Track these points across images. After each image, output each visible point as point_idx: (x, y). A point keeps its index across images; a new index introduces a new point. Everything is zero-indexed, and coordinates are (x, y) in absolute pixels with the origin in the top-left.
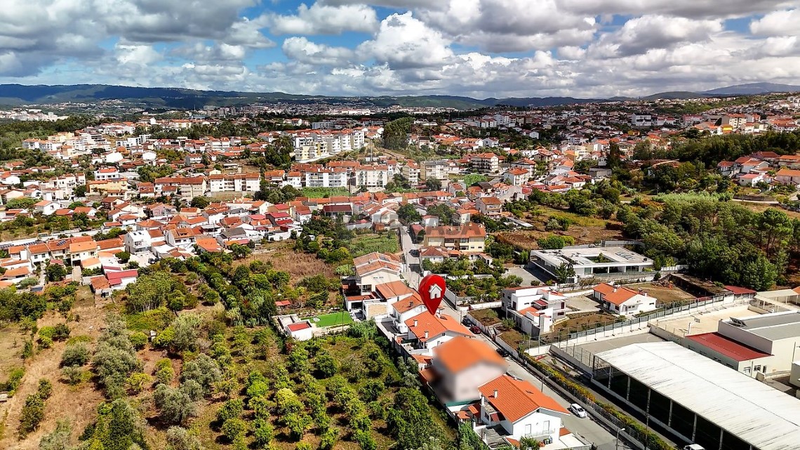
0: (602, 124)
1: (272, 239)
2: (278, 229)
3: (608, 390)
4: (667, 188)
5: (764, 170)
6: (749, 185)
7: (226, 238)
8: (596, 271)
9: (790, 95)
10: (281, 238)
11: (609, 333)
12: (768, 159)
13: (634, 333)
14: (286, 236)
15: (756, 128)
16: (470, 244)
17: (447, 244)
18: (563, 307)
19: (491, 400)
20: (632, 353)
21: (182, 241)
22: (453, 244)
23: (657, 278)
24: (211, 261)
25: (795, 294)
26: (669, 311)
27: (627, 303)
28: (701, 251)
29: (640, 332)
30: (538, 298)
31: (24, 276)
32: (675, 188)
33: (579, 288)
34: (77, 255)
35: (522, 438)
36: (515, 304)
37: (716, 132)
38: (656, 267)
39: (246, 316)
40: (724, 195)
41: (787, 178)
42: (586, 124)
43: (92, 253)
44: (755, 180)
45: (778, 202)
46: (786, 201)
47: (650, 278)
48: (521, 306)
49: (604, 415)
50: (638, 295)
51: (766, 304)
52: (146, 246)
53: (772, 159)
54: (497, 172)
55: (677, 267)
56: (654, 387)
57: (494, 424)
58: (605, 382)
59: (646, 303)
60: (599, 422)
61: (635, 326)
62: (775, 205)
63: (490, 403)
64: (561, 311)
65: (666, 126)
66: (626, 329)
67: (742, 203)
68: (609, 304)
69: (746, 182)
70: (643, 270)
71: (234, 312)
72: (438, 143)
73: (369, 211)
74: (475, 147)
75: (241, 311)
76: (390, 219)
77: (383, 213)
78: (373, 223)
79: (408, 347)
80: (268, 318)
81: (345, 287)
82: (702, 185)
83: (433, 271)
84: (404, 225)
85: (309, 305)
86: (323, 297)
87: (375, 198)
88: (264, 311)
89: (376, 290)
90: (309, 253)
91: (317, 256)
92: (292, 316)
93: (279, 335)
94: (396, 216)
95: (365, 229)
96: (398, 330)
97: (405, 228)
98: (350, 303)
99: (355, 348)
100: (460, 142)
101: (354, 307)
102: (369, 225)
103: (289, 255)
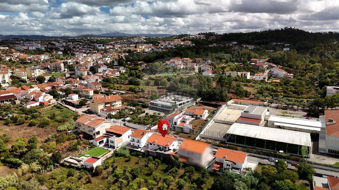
0: (86, 48)
3: (235, 144)
5: (182, 63)
6: (181, 69)
11: (208, 125)
12: (179, 60)
15: (148, 49)
16: (117, 103)
22: (109, 105)
23: (196, 103)
26: (216, 114)
35: (245, 169)
37: (137, 51)
38: (194, 100)
39: (45, 166)
40: (177, 73)
41: (191, 66)
42: (79, 48)
44: (182, 67)
45: (194, 74)
46: (197, 73)
50: (205, 110)
51: (231, 105)
56: (257, 137)
57: (231, 167)
61: (211, 121)
63: (226, 160)
65: (110, 48)
68: (197, 116)
70: (192, 102)
71: (35, 166)
72: (16, 58)
73: (32, 96)
74: (42, 60)
75: (41, 163)
76: (49, 99)
77: (45, 96)
78: (40, 102)
79: (159, 152)
80: (58, 163)
81: (81, 135)
82: (167, 70)
83: (116, 118)
84: (56, 101)
85: (72, 149)
86: (78, 143)
87: (23, 89)
88: (56, 159)
89: (107, 132)
90: (20, 124)
91: (30, 125)
92: (71, 158)
93: (78, 169)
94: (52, 97)
95: (36, 106)
96: (138, 147)
97: (59, 102)
98: (98, 142)
99: (126, 161)
100: (32, 57)
101: (99, 144)
102: (38, 104)
103: (7, 129)
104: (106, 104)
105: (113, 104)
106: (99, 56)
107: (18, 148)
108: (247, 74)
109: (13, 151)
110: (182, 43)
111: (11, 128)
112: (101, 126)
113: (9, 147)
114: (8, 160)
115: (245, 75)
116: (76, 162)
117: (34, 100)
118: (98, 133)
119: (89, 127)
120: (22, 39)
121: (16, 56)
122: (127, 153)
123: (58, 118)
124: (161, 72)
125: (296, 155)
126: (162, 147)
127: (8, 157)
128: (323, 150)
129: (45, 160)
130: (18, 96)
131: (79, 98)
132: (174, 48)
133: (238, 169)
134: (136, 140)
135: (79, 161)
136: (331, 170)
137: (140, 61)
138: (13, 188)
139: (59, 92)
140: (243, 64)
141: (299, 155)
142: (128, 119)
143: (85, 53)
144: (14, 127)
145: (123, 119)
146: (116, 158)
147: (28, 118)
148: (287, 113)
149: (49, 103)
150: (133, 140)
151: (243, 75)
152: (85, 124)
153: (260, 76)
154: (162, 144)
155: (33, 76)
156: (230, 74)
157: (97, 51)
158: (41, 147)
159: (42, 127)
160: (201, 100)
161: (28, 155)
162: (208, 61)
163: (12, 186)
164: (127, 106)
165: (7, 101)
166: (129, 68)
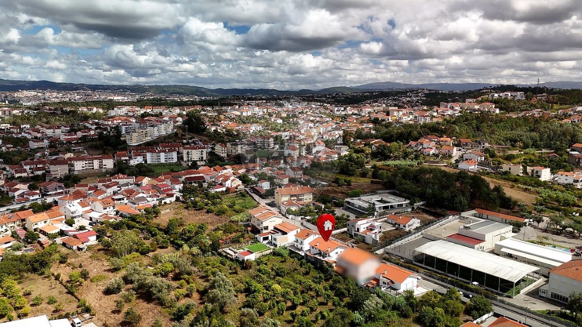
0: (317, 113)
1: (165, 203)
2: (165, 195)
3: (423, 265)
4: (387, 158)
5: (434, 146)
6: (429, 155)
7: (135, 204)
8: (384, 208)
9: (408, 92)
10: (170, 201)
11: (407, 239)
12: (433, 140)
13: (417, 238)
14: (173, 199)
15: (408, 117)
16: (305, 197)
17: (292, 198)
18: (381, 229)
19: (384, 275)
20: (430, 247)
21: (108, 208)
22: (295, 198)
23: (413, 209)
24: (138, 220)
25: (476, 212)
26: (429, 226)
27: (409, 223)
28: (432, 194)
29: (419, 238)
30: (369, 224)
31: (9, 242)
32: (392, 157)
33: (378, 218)
34: (36, 224)
35: (404, 291)
36: (358, 229)
37: (388, 120)
38: (411, 204)
39: (204, 252)
40: (419, 161)
41: (447, 151)
42: (308, 113)
43: (45, 222)
44: (431, 153)
45: (446, 164)
46: (451, 164)
47: (410, 210)
48: (362, 230)
49: (430, 277)
50: (413, 219)
51: (467, 218)
52: (80, 214)
53: (436, 140)
54: (273, 148)
55: (422, 203)
56: (450, 260)
57: (389, 286)
58: (421, 262)
59: (415, 223)
60: (427, 280)
61: (416, 235)
62: (446, 166)
63: (384, 277)
64: (380, 230)
65: (353, 114)
66: (413, 236)
67: (428, 165)
68: (399, 225)
69: (427, 154)
70: (406, 206)
71: (195, 250)
72: (224, 128)
73: (221, 179)
74: (251, 131)
75: (200, 248)
76: (237, 184)
77: (233, 181)
78: (227, 187)
79: (319, 257)
80: (217, 251)
81: (249, 229)
82: (406, 155)
83: (295, 215)
84: (245, 187)
85: (236, 241)
86: (243, 236)
87: (215, 170)
88: (215, 247)
89: (275, 228)
90: (199, 210)
91: (208, 212)
92: (229, 249)
93: (232, 260)
94: (240, 182)
95: (222, 191)
96: (301, 250)
97: (247, 189)
98: (262, 238)
99: (282, 262)
100: (240, 127)
101: (264, 240)
102: (224, 189)
103: (185, 212)
104: (292, 196)
105: (300, 198)
106: (330, 127)
107: (187, 232)
108: (541, 171)
109: (182, 234)
110: (477, 107)
111: (190, 212)
112: (270, 220)
113: (180, 230)
114: (176, 241)
115: (537, 172)
116: (233, 254)
117: (221, 185)
118: (266, 228)
119: (258, 220)
120: (243, 97)
121: (223, 125)
122: (285, 253)
123: (237, 207)
124: (396, 158)
125: (496, 291)
126: (323, 253)
127: (177, 240)
128: (545, 293)
129: (205, 246)
130: (207, 178)
131: (270, 186)
132: (457, 115)
133: (395, 289)
134: (299, 240)
135: (235, 253)
136: (535, 319)
137: (377, 139)
138: (171, 263)
139: (250, 177)
140: (554, 152)
141: (500, 292)
142: (308, 218)
143: (312, 121)
144: (192, 212)
145: (303, 217)
146: (273, 257)
147: (209, 204)
148: (546, 238)
149: (236, 190)
150: (297, 240)
151: (535, 172)
152: (255, 216)
153: (567, 176)
154: (323, 250)
155: (234, 154)
156: (510, 169)
157: (331, 119)
158: (208, 235)
159: (217, 215)
160: (422, 205)
161: (192, 240)
162: (484, 144)
163: (170, 262)
164: (316, 202)
165: (195, 182)
166: (354, 148)
